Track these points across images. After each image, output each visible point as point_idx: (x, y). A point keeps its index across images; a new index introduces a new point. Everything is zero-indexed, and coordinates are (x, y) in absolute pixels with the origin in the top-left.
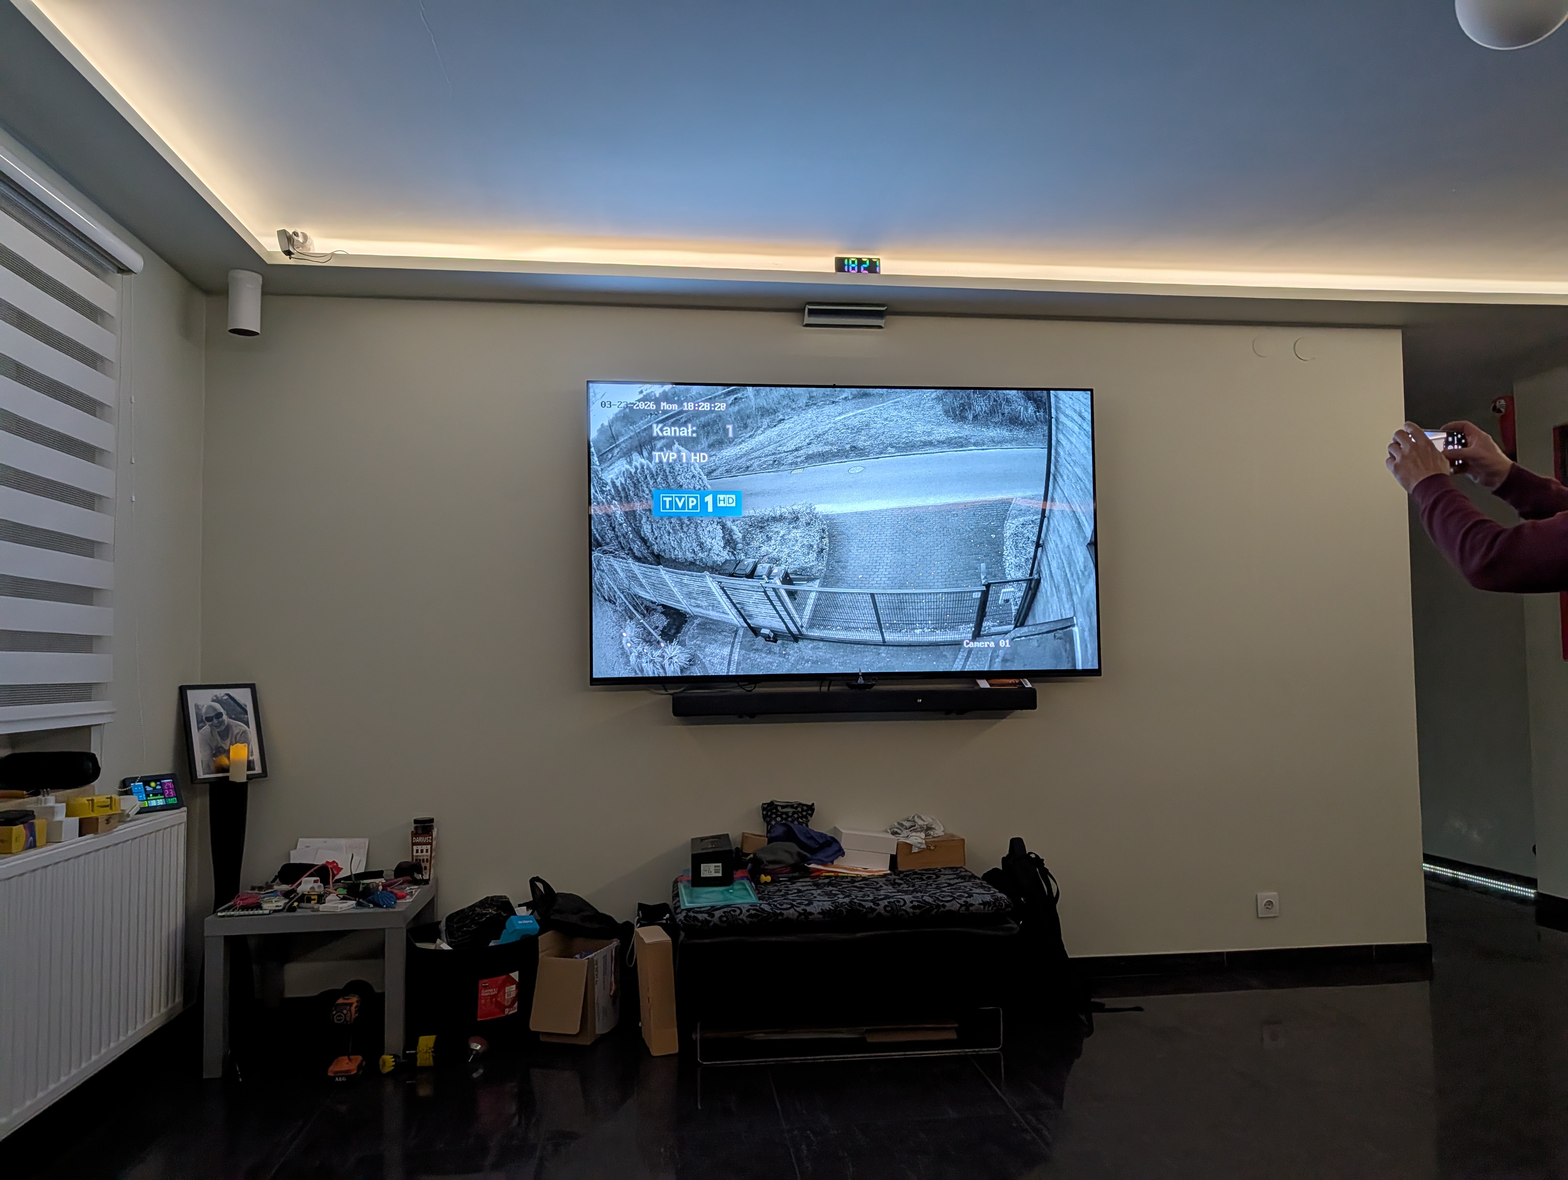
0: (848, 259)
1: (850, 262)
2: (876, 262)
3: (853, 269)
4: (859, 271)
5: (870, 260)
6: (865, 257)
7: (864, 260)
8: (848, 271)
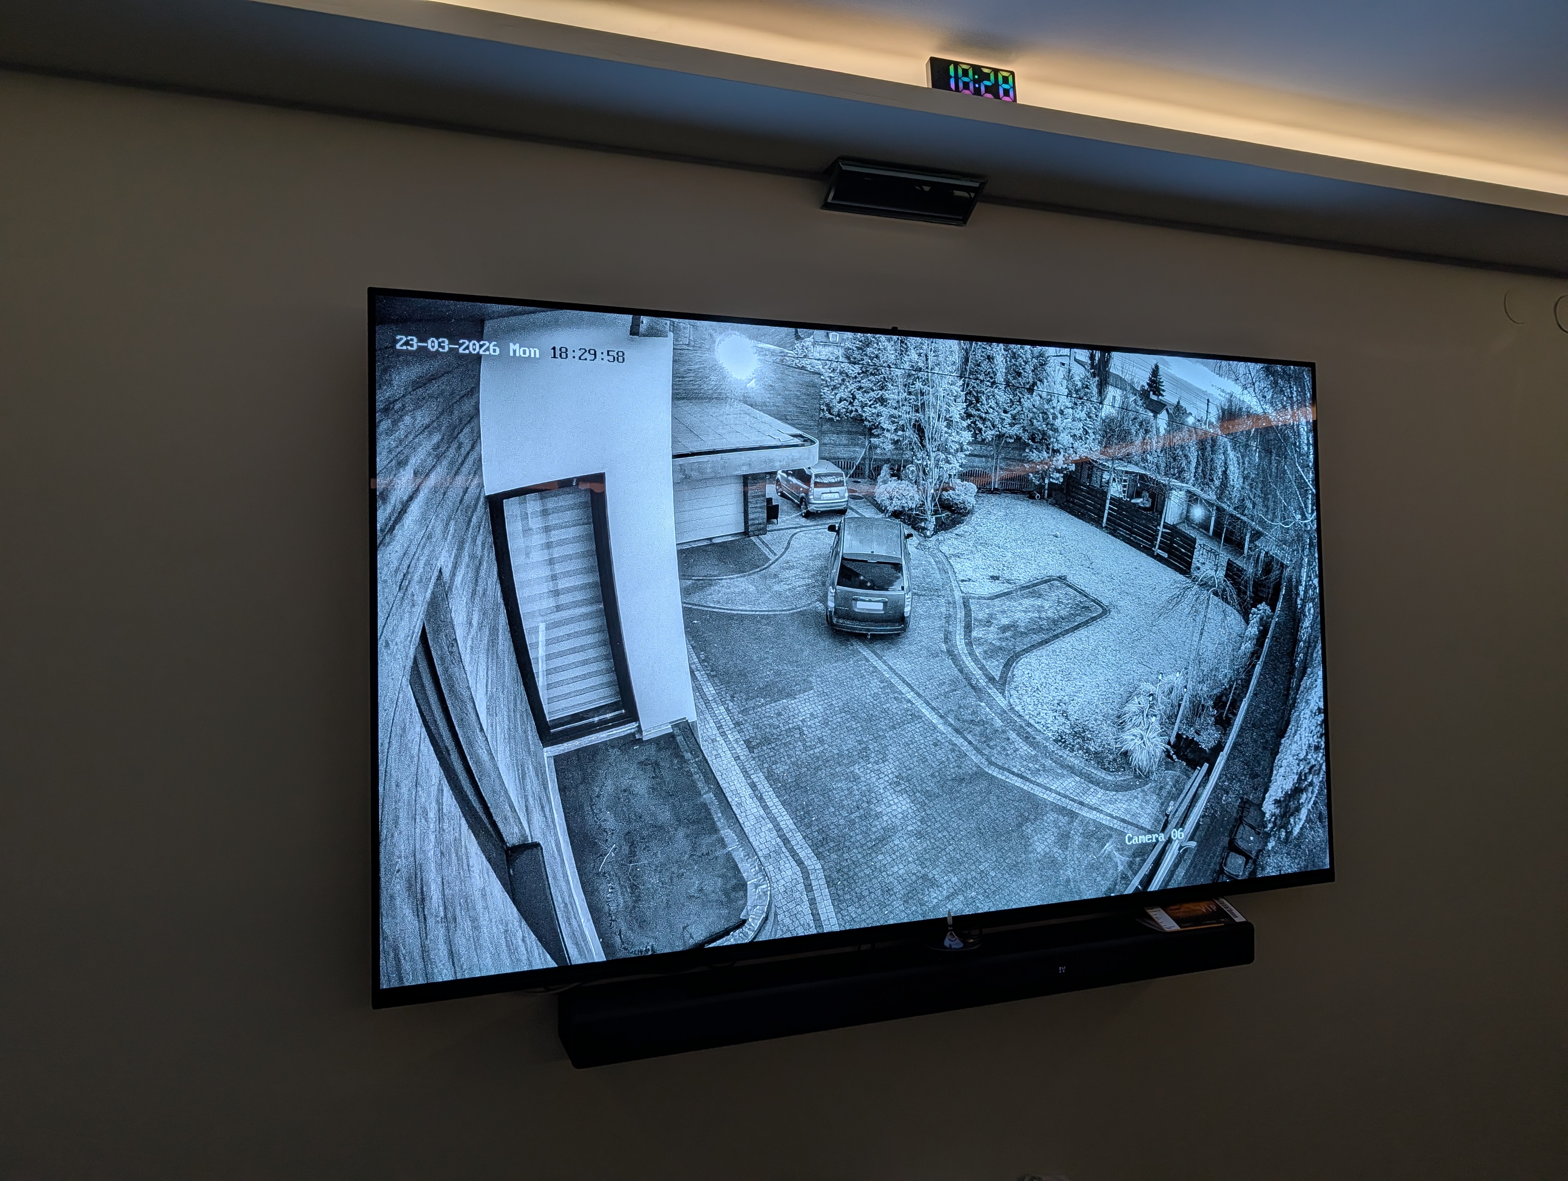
0: (956, 64)
1: (960, 72)
2: (1007, 78)
3: (966, 86)
4: (977, 92)
5: (996, 71)
6: (988, 64)
7: (985, 71)
8: (957, 89)
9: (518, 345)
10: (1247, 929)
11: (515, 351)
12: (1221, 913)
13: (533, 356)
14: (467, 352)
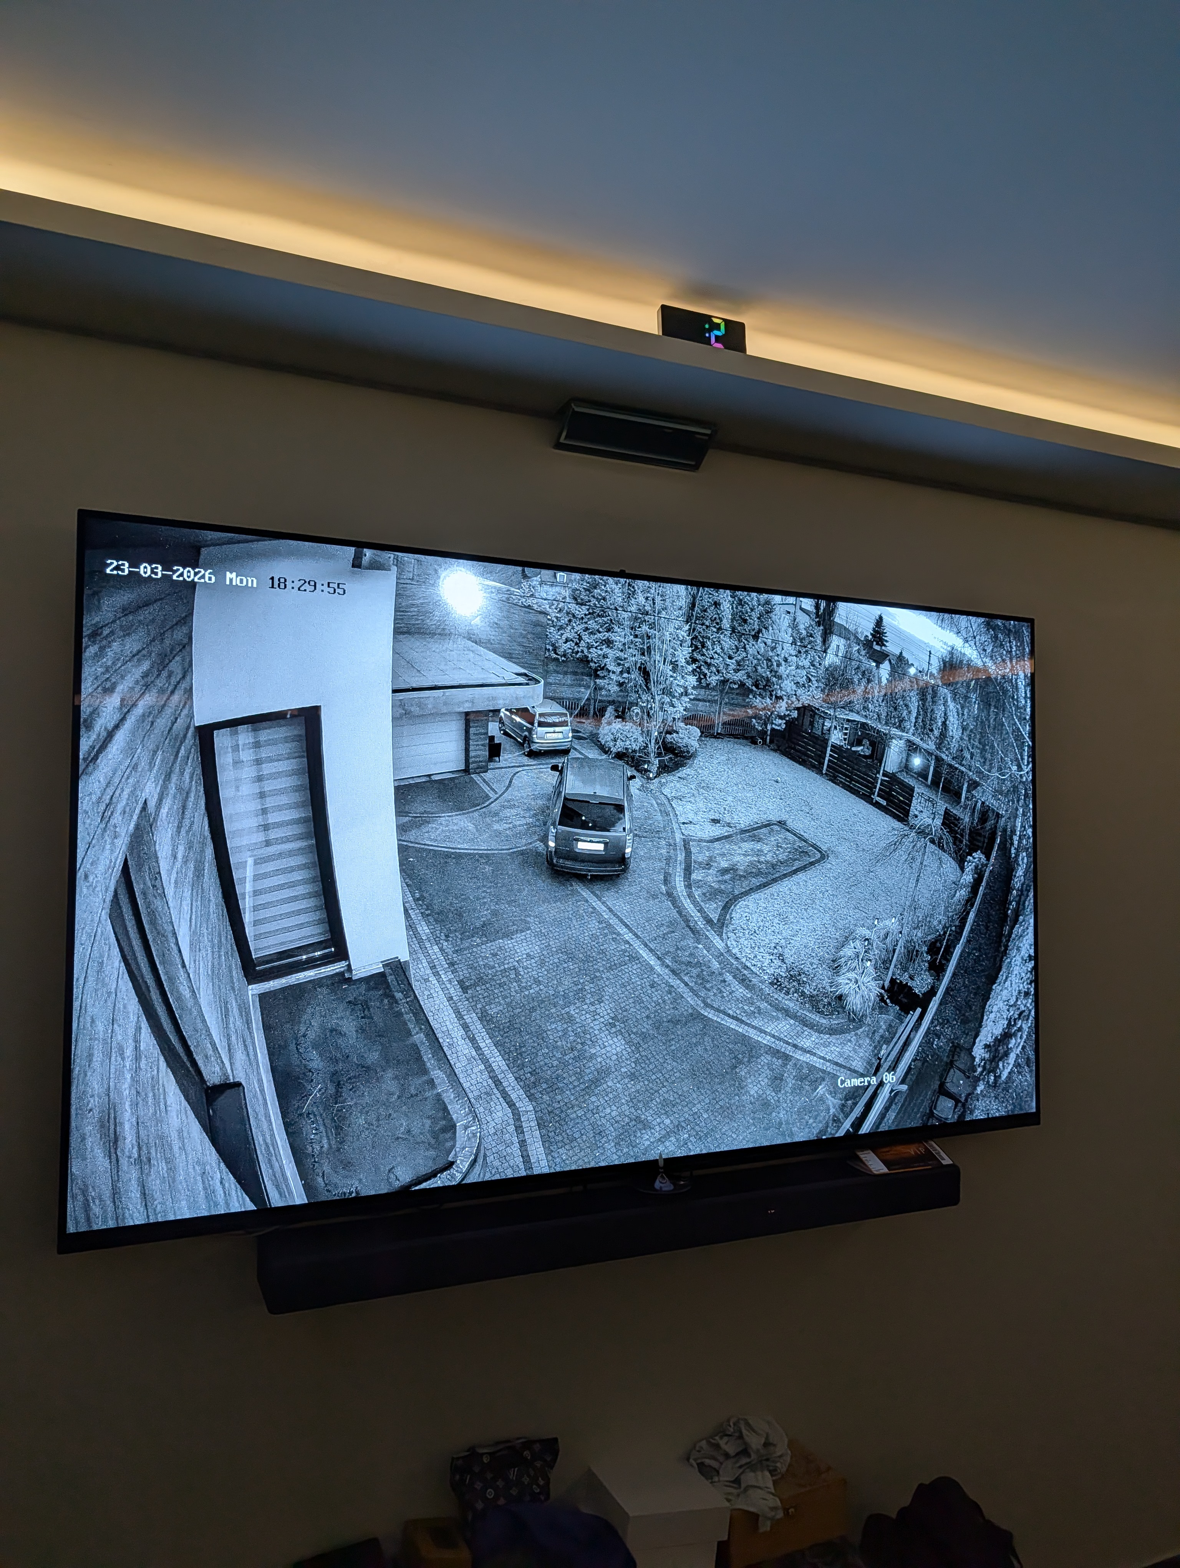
2: (738, 329)
5: (727, 322)
6: (718, 313)
7: (716, 321)
9: (234, 574)
10: (953, 1172)
11: (231, 580)
12: (930, 1156)
13: (250, 585)
14: (181, 579)
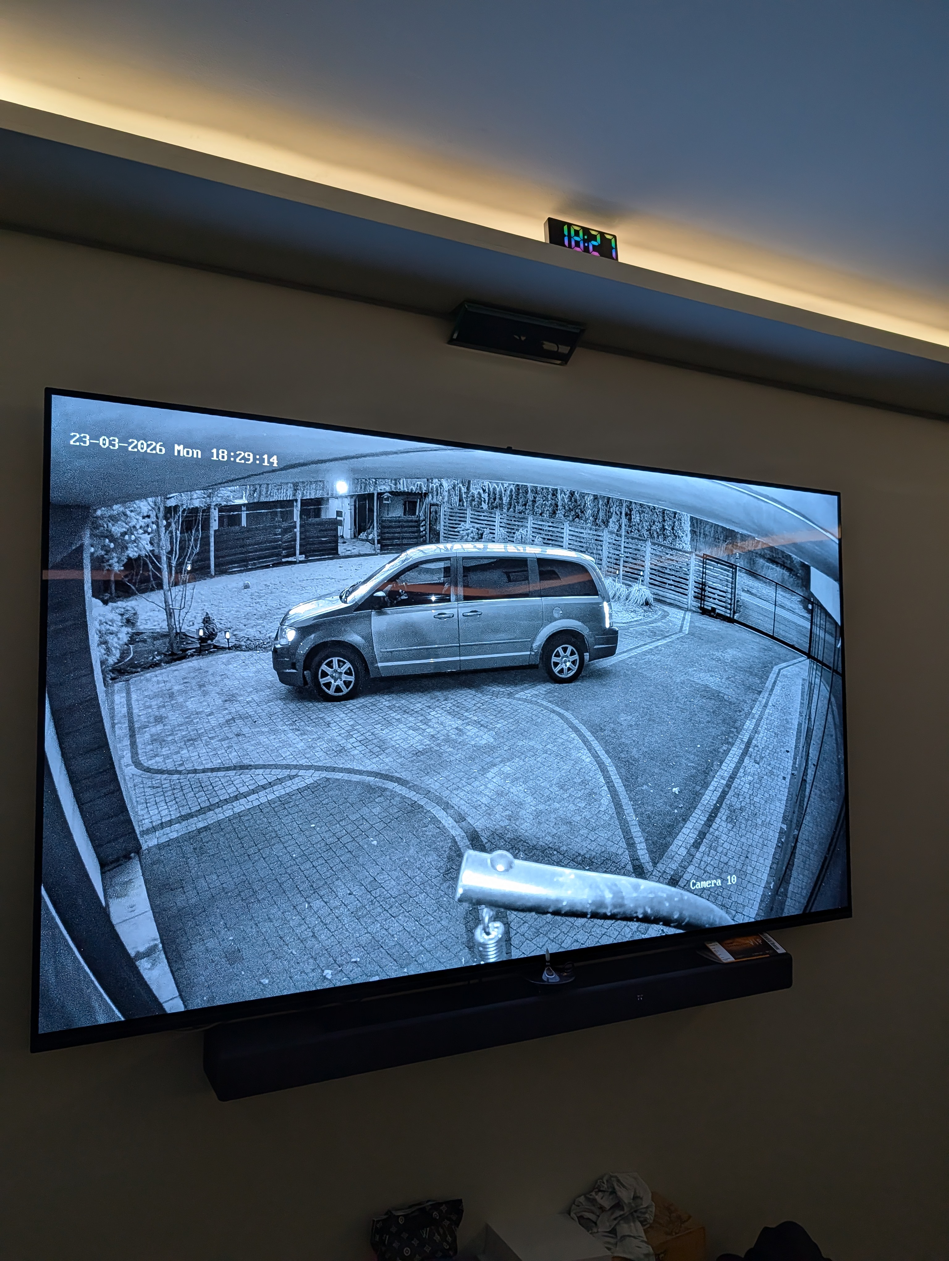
0: (569, 225)
1: (573, 232)
2: (610, 240)
3: (577, 244)
4: (586, 250)
5: (602, 234)
6: (595, 227)
7: (593, 233)
8: (570, 246)
9: (182, 446)
10: (786, 960)
11: (179, 452)
12: (766, 946)
13: (195, 456)
14: (136, 450)
